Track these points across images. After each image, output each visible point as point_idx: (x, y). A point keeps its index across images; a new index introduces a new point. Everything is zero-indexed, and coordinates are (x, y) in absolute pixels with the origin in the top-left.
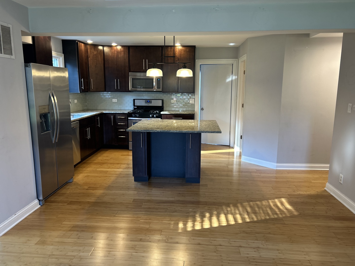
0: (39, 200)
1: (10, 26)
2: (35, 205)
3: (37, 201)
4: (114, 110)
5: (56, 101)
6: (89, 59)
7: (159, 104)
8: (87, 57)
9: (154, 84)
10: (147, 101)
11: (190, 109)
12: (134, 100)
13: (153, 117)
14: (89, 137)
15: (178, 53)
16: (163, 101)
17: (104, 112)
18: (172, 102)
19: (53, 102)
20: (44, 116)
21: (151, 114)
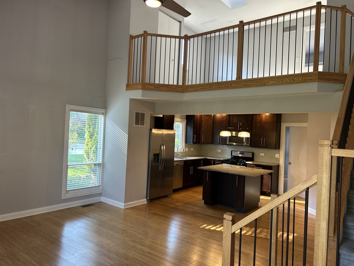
0: (147, 200)
1: (145, 113)
2: (144, 201)
3: (145, 200)
4: (216, 157)
5: (164, 148)
6: (203, 122)
7: (250, 156)
8: (201, 121)
9: (244, 140)
10: (241, 153)
11: (275, 162)
12: (232, 151)
13: (240, 165)
14: (191, 173)
15: (264, 118)
16: (253, 154)
17: (208, 158)
18: (261, 155)
19: (162, 148)
20: (157, 156)
21: (239, 162)
